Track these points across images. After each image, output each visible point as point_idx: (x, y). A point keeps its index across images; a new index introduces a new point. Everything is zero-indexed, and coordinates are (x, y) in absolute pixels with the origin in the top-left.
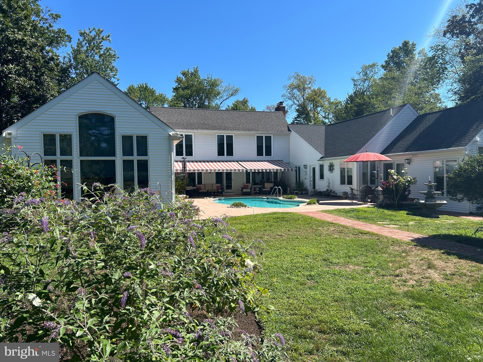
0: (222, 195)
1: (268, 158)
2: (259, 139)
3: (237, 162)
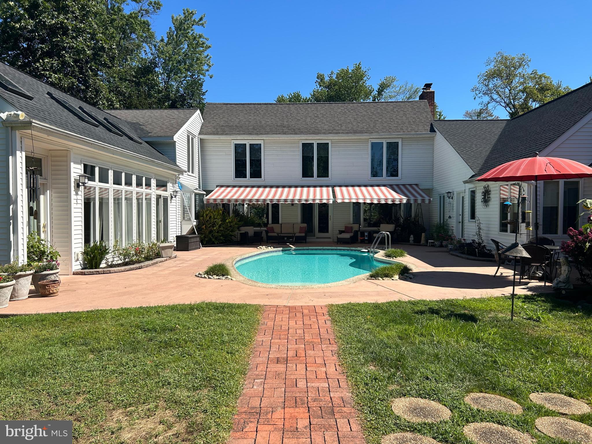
0: (306, 242)
1: (393, 180)
2: (376, 147)
3: (333, 187)
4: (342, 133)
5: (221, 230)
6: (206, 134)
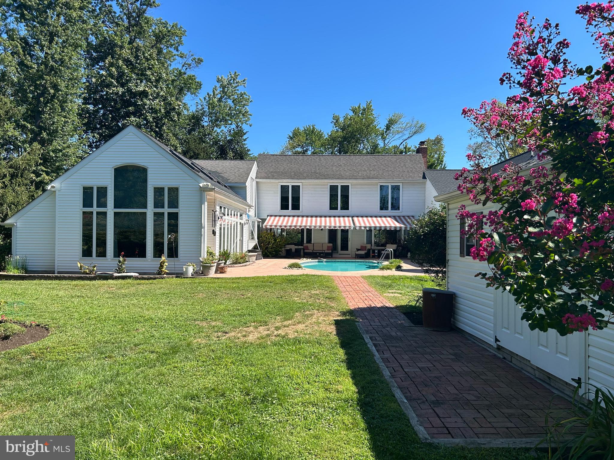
1: (395, 213)
2: (383, 189)
3: (353, 217)
4: (360, 179)
5: (274, 247)
6: (260, 178)
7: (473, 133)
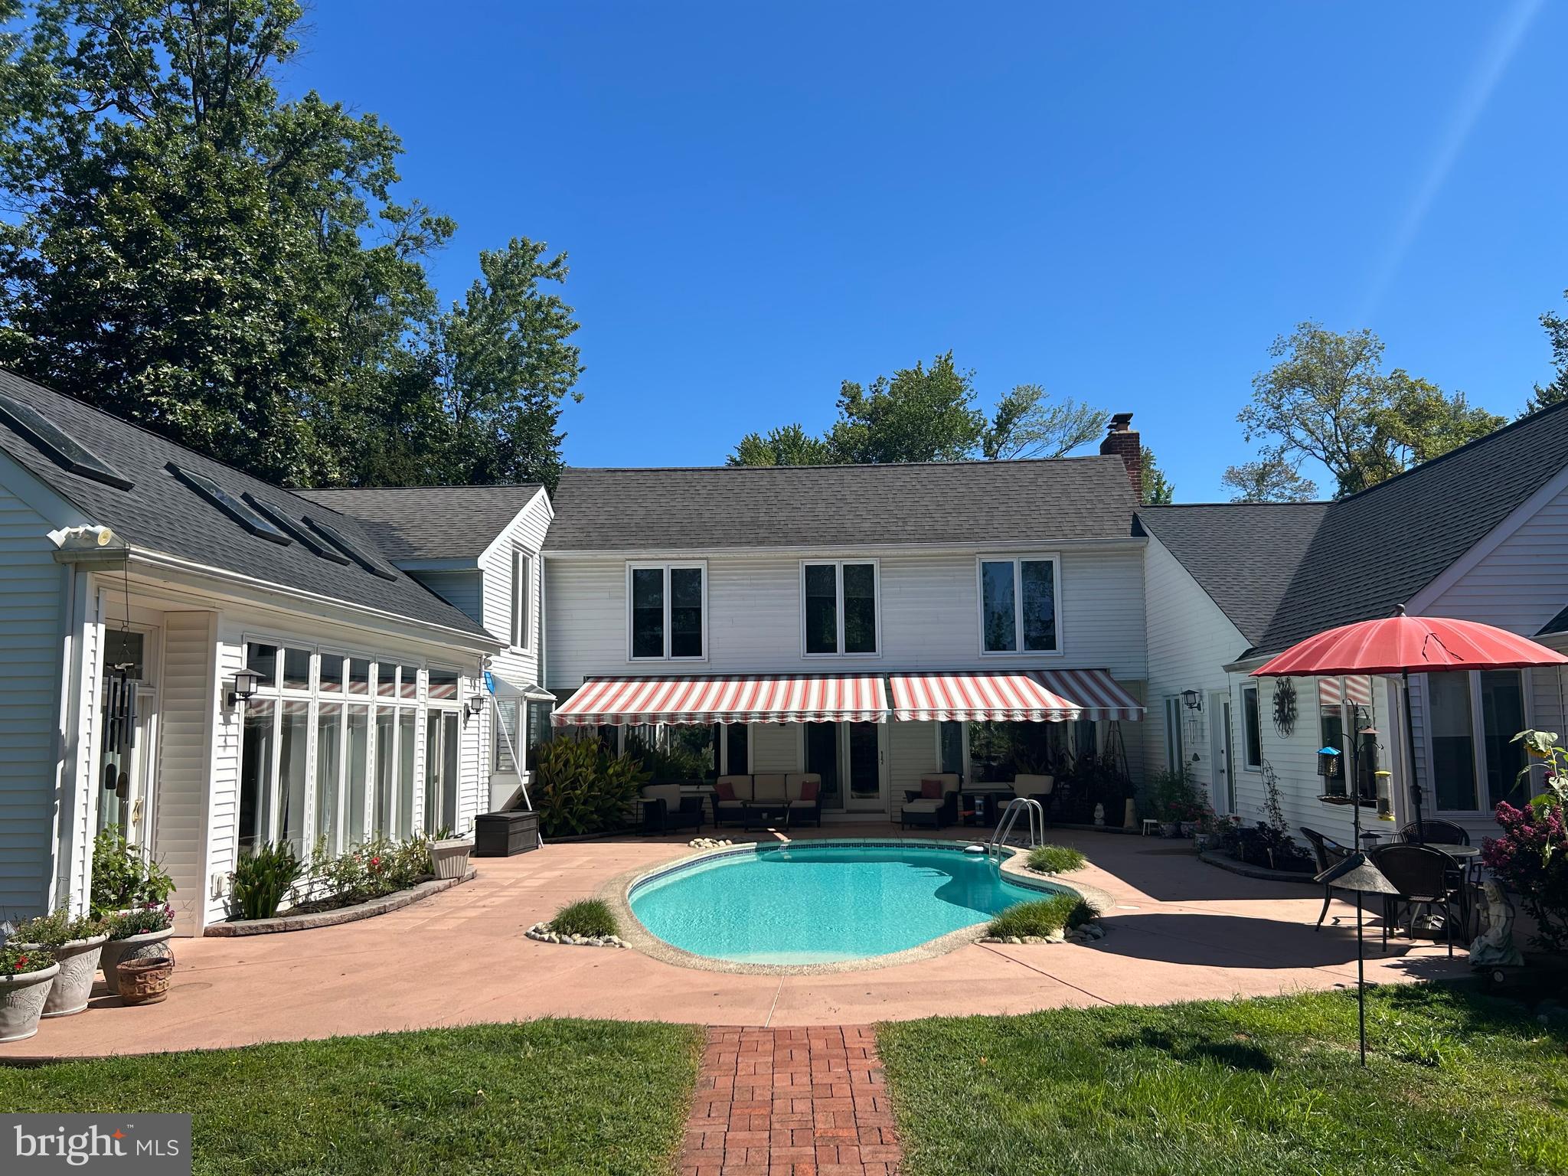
0: (819, 826)
1: (1041, 658)
2: (994, 577)
3: (888, 676)
4: (908, 540)
5: (594, 797)
6: (560, 548)
7: (1253, 423)
